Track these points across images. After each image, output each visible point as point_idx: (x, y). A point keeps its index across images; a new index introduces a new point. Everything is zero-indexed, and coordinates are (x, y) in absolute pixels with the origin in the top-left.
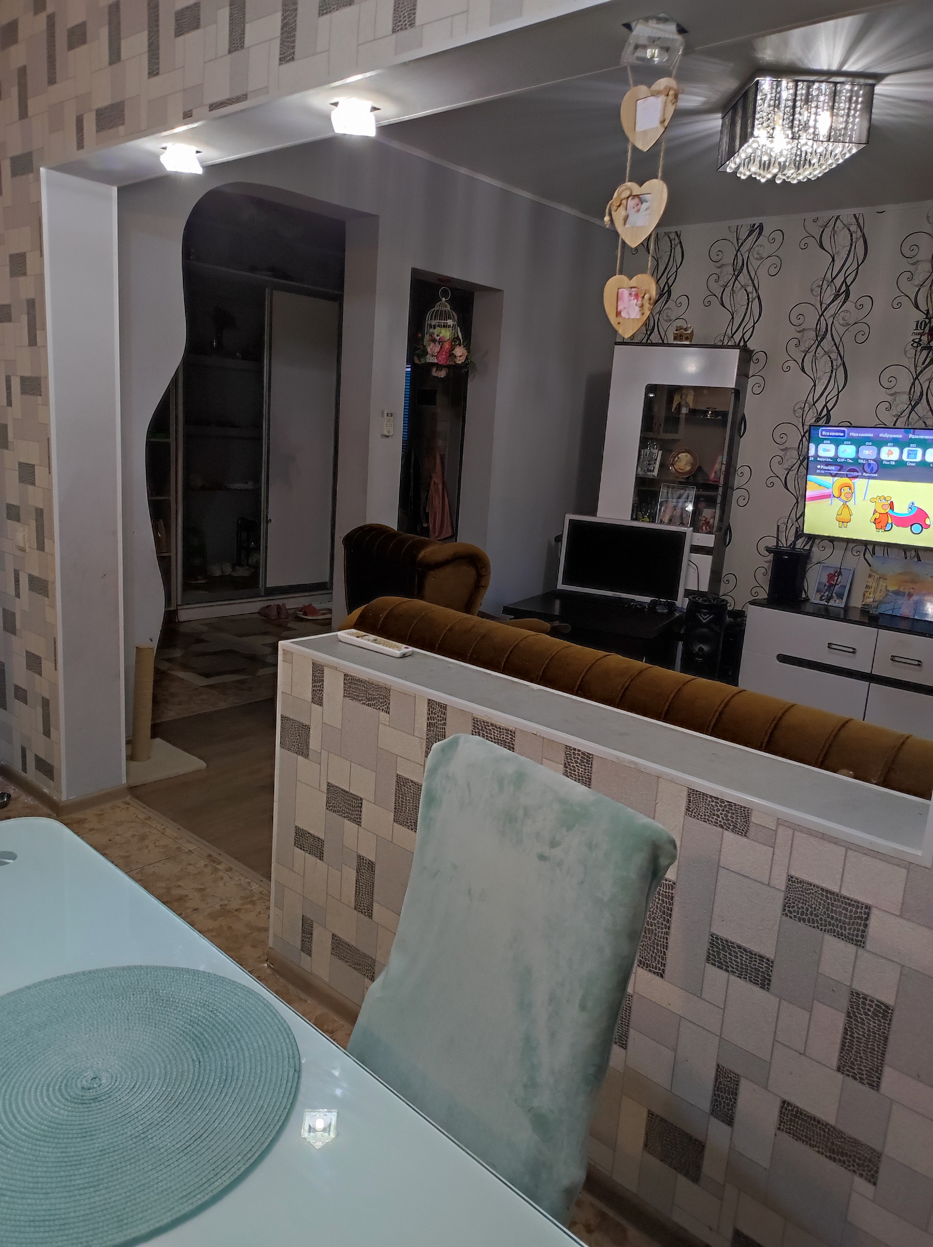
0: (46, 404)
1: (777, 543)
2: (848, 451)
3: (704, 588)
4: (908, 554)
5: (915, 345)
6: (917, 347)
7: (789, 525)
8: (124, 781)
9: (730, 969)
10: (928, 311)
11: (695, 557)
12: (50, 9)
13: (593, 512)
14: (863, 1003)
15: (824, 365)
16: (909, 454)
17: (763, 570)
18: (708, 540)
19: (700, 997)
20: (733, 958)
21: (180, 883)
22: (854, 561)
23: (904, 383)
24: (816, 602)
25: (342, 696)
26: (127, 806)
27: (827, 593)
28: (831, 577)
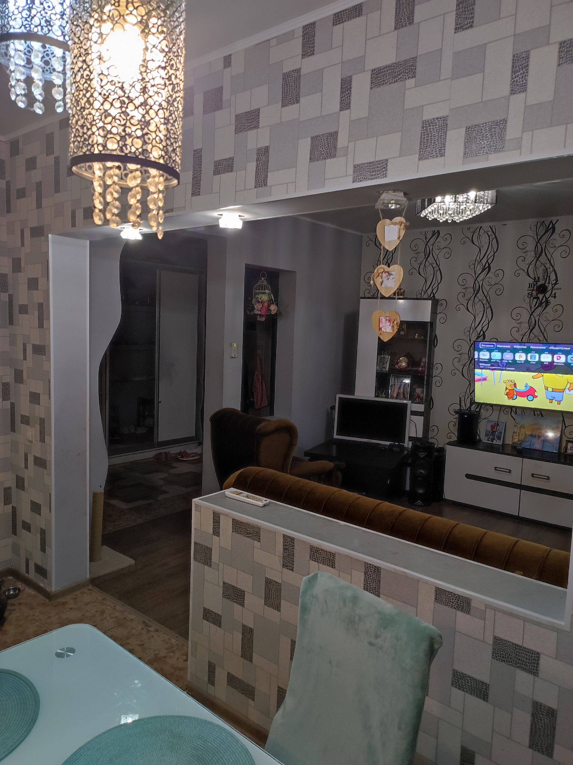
0: (49, 360)
1: (460, 408)
2: (496, 356)
3: (420, 435)
4: (536, 413)
6: (530, 297)
7: (466, 397)
8: (88, 576)
9: (465, 690)
10: (535, 278)
11: (414, 418)
12: (56, 154)
13: (353, 393)
14: (540, 708)
15: (479, 307)
16: (531, 357)
17: (453, 423)
18: (420, 408)
19: (449, 707)
20: (467, 683)
21: (128, 641)
22: (505, 418)
23: (525, 317)
24: (485, 442)
25: (231, 531)
26: (90, 592)
27: (491, 437)
28: (493, 427)
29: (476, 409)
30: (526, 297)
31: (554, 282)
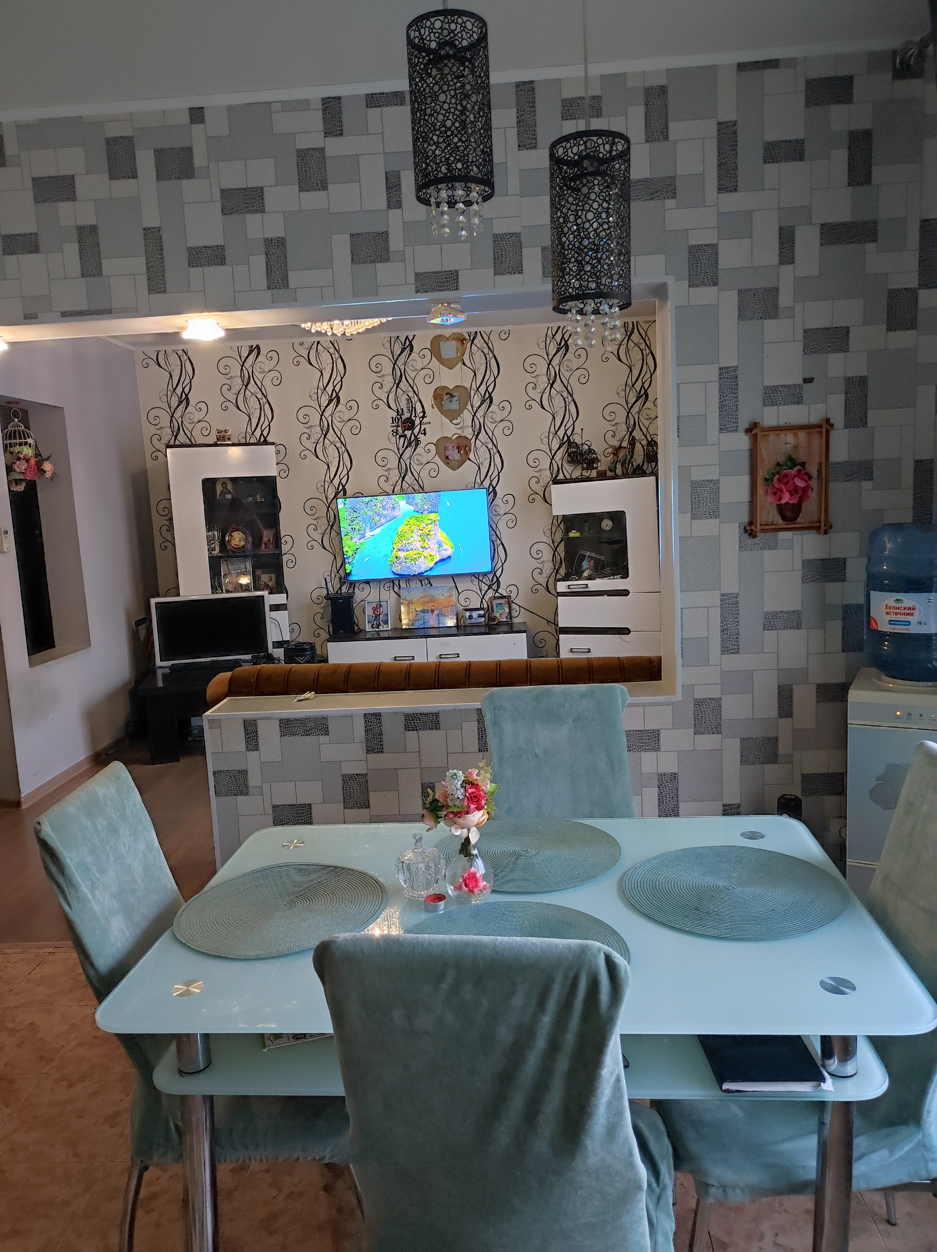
5: (395, 434)
6: (396, 436)
7: (333, 576)
10: (398, 410)
11: (275, 614)
13: (177, 592)
14: (664, 778)
15: (332, 452)
17: (321, 615)
22: (387, 595)
23: (393, 461)
25: (279, 736)
27: (375, 622)
28: (374, 609)
29: (348, 590)
30: (391, 435)
31: (422, 414)
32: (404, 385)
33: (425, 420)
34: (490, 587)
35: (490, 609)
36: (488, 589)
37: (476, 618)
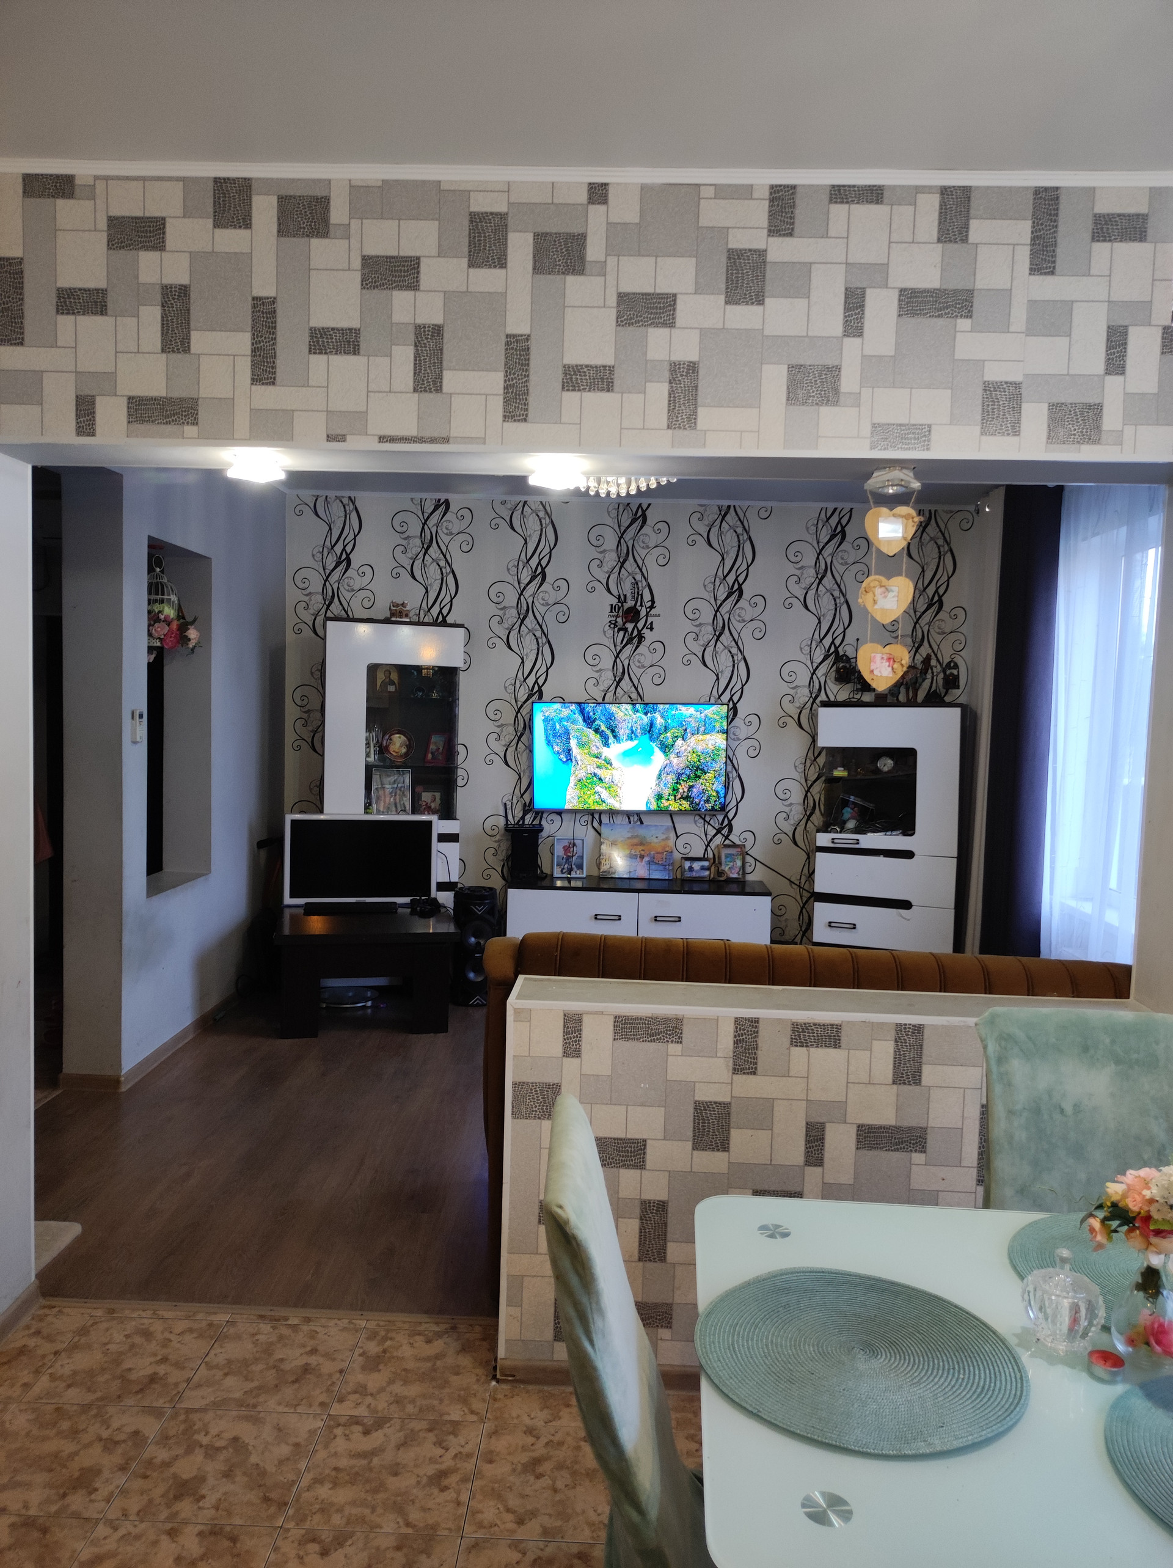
1: (507, 821)
3: (456, 877)
5: (613, 626)
6: (614, 628)
7: (515, 801)
8: (33, 1277)
10: (619, 595)
11: (440, 846)
15: (529, 644)
17: (494, 851)
22: (584, 831)
23: (607, 661)
25: (611, 1040)
27: (566, 866)
28: (566, 849)
29: (532, 822)
30: (607, 627)
31: (649, 604)
32: (630, 565)
33: (653, 612)
34: (719, 831)
35: (716, 861)
36: (715, 836)
37: (697, 872)
